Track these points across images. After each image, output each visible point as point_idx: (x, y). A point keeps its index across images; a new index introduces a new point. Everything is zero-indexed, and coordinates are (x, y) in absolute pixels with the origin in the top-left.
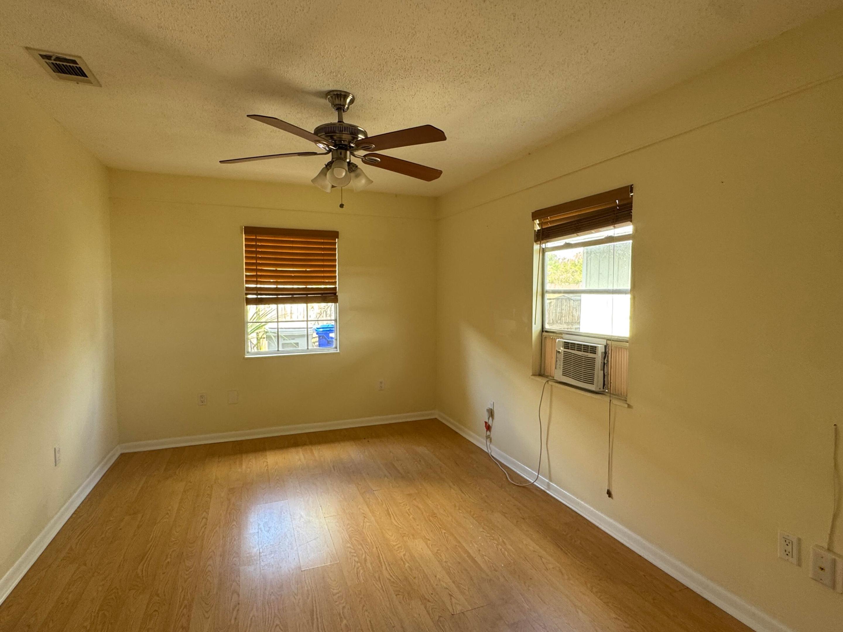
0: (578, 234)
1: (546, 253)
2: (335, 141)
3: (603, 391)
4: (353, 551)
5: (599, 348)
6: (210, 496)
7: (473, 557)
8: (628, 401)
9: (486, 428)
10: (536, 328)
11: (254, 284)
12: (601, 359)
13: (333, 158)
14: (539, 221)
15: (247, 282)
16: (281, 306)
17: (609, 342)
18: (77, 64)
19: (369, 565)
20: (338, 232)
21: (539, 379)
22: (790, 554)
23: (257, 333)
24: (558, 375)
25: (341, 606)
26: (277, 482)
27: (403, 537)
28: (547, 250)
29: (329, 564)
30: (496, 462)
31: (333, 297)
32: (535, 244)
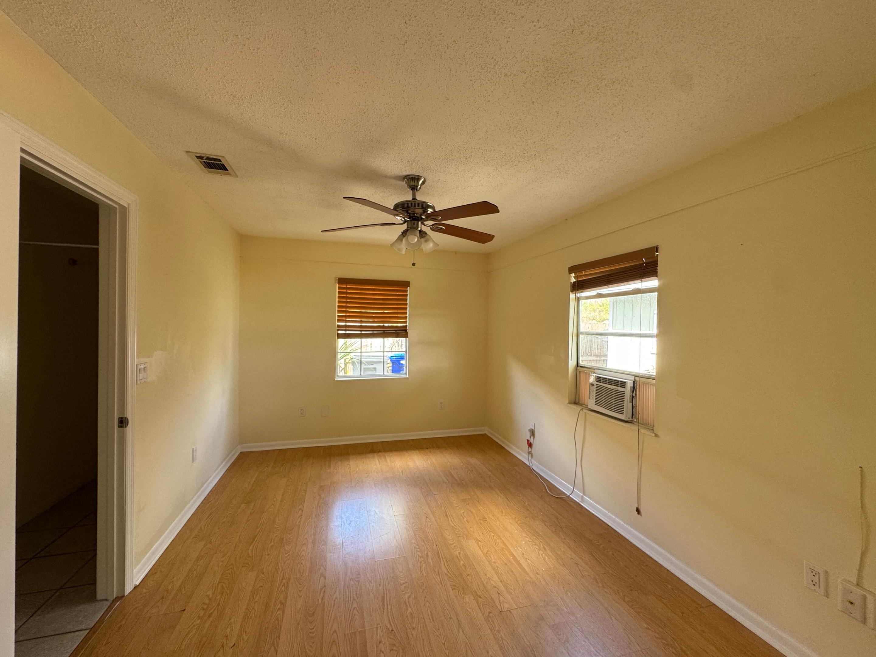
0: (609, 286)
1: (581, 301)
2: (410, 214)
3: (632, 421)
4: (417, 547)
5: (628, 383)
6: (305, 491)
7: (517, 560)
8: (655, 430)
9: (528, 445)
10: (572, 364)
11: (343, 322)
12: (630, 393)
13: (407, 228)
14: (575, 274)
15: (339, 321)
16: (363, 340)
17: (637, 378)
18: (221, 161)
19: (430, 560)
20: (409, 282)
21: (574, 407)
22: (817, 585)
23: (345, 360)
24: (592, 404)
25: (407, 595)
26: (358, 483)
27: (458, 537)
28: (581, 298)
29: (397, 557)
30: (537, 475)
31: (404, 334)
32: (571, 293)
